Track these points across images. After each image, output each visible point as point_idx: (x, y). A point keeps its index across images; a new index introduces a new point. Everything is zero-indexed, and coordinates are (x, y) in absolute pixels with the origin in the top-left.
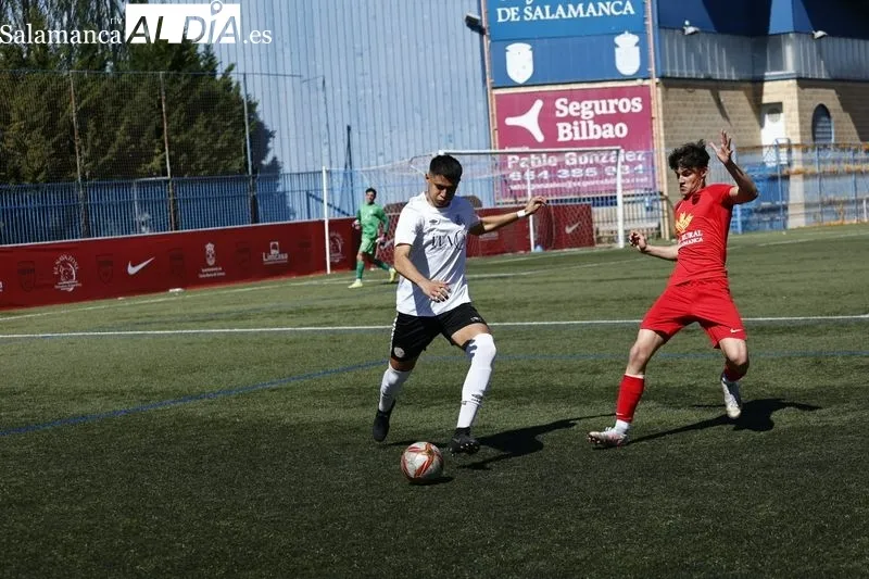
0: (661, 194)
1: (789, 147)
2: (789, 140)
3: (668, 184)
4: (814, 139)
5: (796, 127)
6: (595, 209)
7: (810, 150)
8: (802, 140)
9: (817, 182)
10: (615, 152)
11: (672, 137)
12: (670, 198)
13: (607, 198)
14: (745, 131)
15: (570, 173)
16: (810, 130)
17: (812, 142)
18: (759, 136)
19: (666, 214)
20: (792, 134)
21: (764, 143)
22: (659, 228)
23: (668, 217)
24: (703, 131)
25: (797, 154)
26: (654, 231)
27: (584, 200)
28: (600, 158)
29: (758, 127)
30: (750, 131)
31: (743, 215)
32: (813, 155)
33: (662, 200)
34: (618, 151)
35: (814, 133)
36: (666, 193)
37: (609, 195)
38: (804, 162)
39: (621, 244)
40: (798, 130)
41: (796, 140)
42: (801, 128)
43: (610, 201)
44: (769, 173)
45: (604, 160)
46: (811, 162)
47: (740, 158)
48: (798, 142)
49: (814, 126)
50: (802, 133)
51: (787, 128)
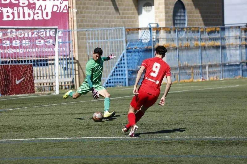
0: (74, 59)
1: (158, 29)
2: (158, 25)
3: (79, 52)
4: (174, 24)
5: (163, 16)
6: (35, 68)
7: (172, 32)
8: (166, 24)
9: (177, 53)
10: (54, 30)
11: (82, 21)
12: (80, 62)
13: (38, 60)
14: (128, 18)
15: (21, 42)
16: (171, 18)
17: (172, 27)
18: (137, 21)
19: (77, 72)
20: (160, 20)
21: (140, 26)
22: (73, 82)
23: (79, 74)
24: (101, 17)
25: (162, 34)
26: (70, 84)
27: (22, 62)
28: (33, 33)
29: (137, 15)
30: (131, 18)
31: (129, 74)
32: (174, 35)
33: (75, 63)
34: (56, 29)
35: (174, 20)
36: (77, 58)
37: (39, 59)
38: (167, 40)
39: (57, 92)
40: (164, 18)
41: (162, 24)
42: (166, 16)
43: (44, 63)
44: (146, 47)
45: (35, 35)
46: (173, 40)
47: (128, 36)
48: (164, 26)
49: (174, 15)
50: (167, 20)
51: (156, 17)
